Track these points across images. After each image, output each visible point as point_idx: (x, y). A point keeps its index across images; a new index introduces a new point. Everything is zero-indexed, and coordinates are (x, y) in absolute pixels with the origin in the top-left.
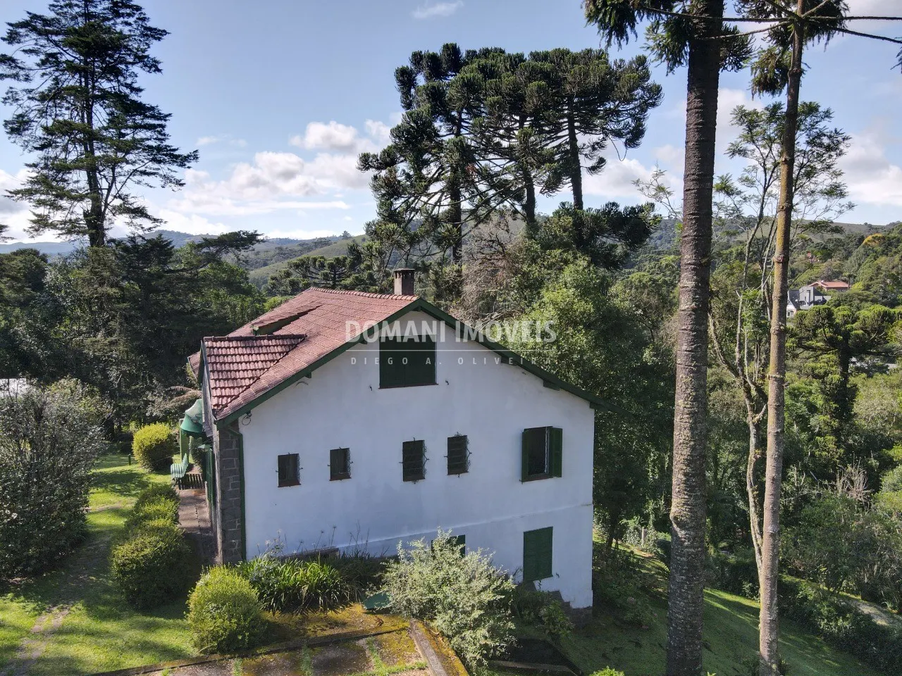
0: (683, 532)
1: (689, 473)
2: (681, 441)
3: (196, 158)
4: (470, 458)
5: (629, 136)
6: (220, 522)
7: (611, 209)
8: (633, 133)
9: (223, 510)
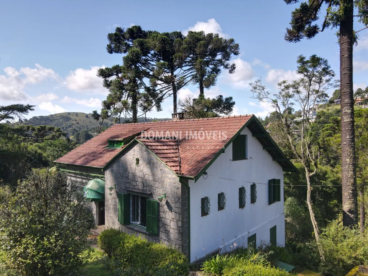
4: (257, 195)
5: (230, 69)
6: (179, 241)
7: (220, 98)
8: (231, 68)
9: (182, 233)
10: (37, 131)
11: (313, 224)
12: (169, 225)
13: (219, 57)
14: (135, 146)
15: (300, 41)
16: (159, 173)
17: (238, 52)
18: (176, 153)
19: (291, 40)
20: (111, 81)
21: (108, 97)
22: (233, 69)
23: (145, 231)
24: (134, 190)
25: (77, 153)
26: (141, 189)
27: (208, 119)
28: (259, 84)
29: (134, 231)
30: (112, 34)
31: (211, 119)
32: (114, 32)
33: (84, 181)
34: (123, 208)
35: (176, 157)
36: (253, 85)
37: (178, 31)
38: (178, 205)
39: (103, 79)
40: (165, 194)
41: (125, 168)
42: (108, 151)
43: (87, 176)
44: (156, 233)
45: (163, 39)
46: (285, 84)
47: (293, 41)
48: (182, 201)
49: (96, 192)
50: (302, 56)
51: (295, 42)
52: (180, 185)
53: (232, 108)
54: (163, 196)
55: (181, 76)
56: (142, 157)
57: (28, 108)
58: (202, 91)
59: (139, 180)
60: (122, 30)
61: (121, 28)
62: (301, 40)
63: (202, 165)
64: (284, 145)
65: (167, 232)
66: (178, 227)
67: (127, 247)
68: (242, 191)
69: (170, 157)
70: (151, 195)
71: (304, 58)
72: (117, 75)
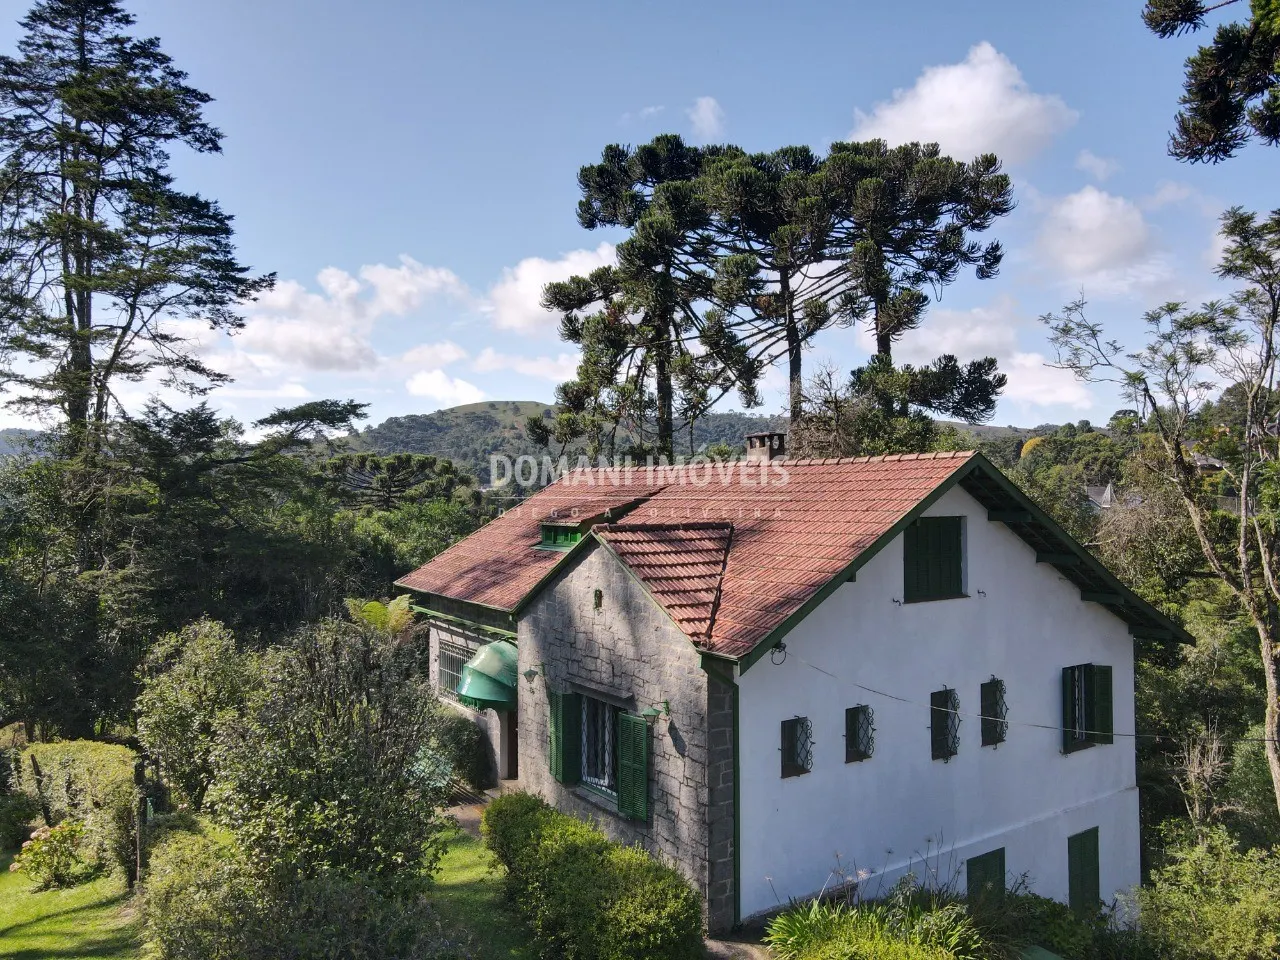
3: (271, 284)
4: (1007, 718)
5: (981, 263)
6: (701, 848)
7: (946, 365)
8: (986, 259)
9: (710, 825)
10: (384, 471)
12: (677, 795)
13: (945, 220)
14: (593, 554)
15: (1230, 156)
16: (649, 637)
17: (1005, 202)
18: (711, 576)
19: (1195, 155)
20: (587, 318)
21: (581, 367)
22: (992, 263)
23: (615, 809)
24: (587, 685)
25: (459, 558)
26: (606, 681)
27: (838, 464)
28: (1076, 317)
29: (588, 806)
30: (592, 167)
31: (847, 463)
32: (598, 160)
33: (472, 645)
34: (561, 734)
35: (706, 590)
36: (1054, 323)
37: (798, 144)
38: (700, 738)
39: (563, 314)
40: (667, 703)
41: (565, 618)
42: (538, 558)
43: (478, 630)
44: (643, 815)
45: (742, 179)
46: (1178, 316)
47: (1205, 158)
48: (711, 726)
49: (493, 681)
50: (1241, 211)
51: (1214, 159)
52: (702, 678)
53: (994, 397)
54: (660, 707)
55: (810, 295)
56: (609, 586)
57: (350, 412)
58: (884, 343)
59: (603, 653)
60: (623, 152)
61: (621, 147)
62: (1234, 152)
63: (773, 621)
64: (1172, 536)
65: (671, 818)
66: (700, 804)
67: (546, 849)
68: (943, 702)
69: (689, 591)
70: (632, 701)
71: (1250, 218)
72: (606, 297)
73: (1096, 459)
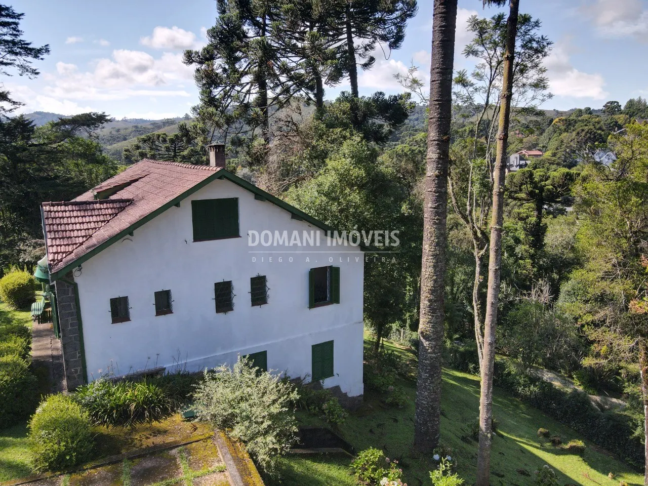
0: (427, 343)
1: (432, 300)
2: (427, 276)
3: (47, 51)
4: (269, 293)
5: (392, 40)
7: (379, 97)
8: (395, 38)
11: (477, 341)
18: (92, 229)
22: (399, 40)
35: (83, 237)
48: (60, 302)
57: (102, 119)
68: (223, 287)
69: (71, 237)
73: (583, 130)
